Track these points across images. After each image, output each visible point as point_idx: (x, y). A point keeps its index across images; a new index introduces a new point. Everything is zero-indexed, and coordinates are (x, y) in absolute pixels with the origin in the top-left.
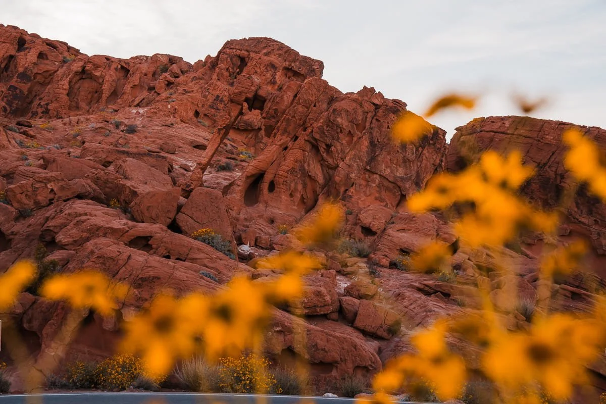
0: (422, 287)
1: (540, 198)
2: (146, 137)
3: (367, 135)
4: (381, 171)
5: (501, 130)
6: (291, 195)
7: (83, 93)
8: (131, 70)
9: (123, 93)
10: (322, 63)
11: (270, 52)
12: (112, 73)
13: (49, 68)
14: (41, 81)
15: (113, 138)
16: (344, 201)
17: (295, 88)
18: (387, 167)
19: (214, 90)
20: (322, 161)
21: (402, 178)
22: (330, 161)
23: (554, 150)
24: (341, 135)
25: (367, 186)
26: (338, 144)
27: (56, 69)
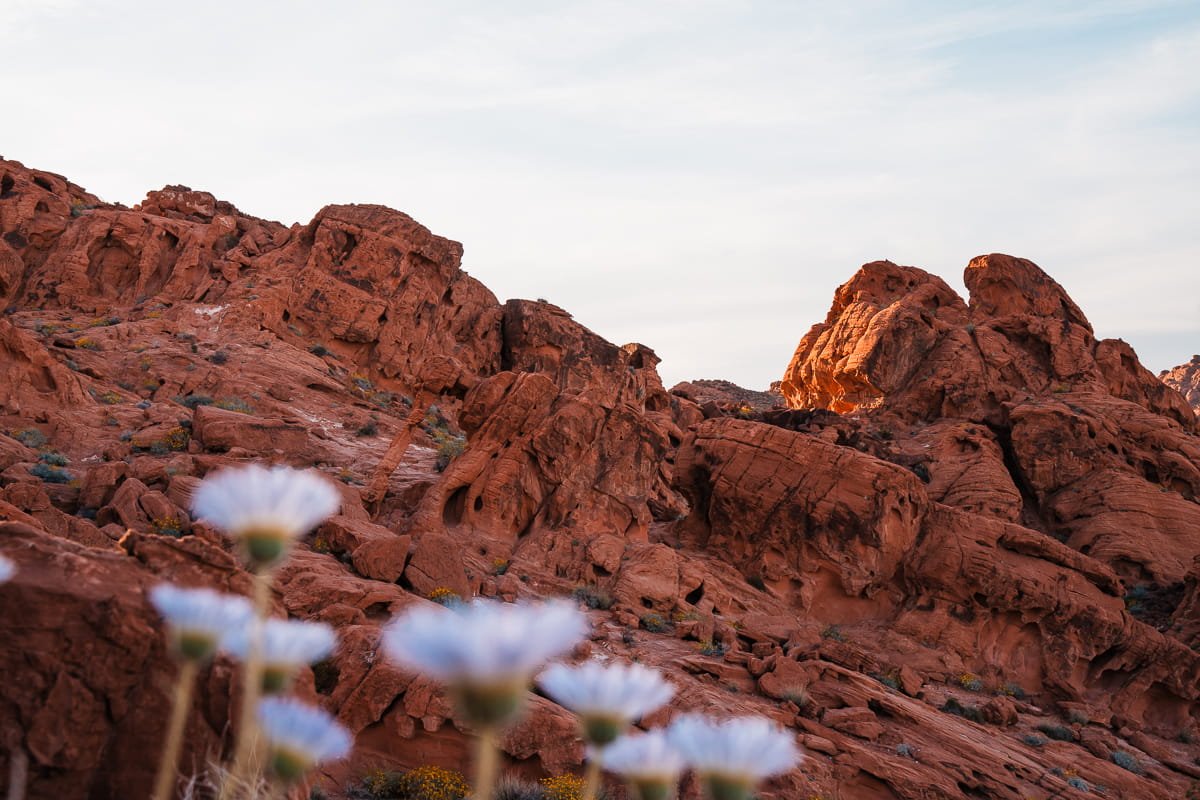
0: (687, 665)
1: (789, 528)
2: (241, 370)
3: (597, 447)
4: (611, 491)
5: (745, 440)
6: (503, 517)
7: (108, 270)
8: (181, 238)
9: (175, 277)
10: (461, 245)
11: (392, 231)
12: (153, 243)
13: (51, 225)
14: (39, 245)
15: (200, 373)
16: (568, 526)
17: (507, 380)
18: (618, 485)
19: (311, 281)
20: (540, 474)
21: (634, 498)
22: (551, 476)
23: (805, 472)
24: (567, 448)
25: (594, 508)
26: (563, 458)
27: (62, 228)
